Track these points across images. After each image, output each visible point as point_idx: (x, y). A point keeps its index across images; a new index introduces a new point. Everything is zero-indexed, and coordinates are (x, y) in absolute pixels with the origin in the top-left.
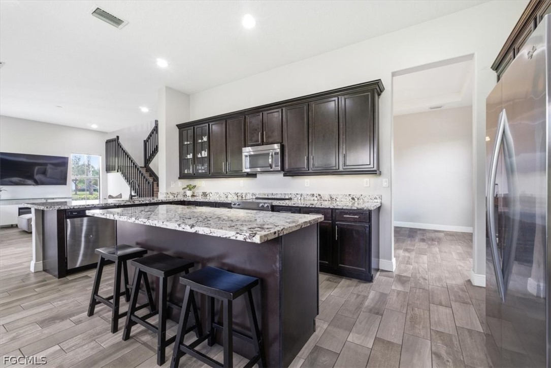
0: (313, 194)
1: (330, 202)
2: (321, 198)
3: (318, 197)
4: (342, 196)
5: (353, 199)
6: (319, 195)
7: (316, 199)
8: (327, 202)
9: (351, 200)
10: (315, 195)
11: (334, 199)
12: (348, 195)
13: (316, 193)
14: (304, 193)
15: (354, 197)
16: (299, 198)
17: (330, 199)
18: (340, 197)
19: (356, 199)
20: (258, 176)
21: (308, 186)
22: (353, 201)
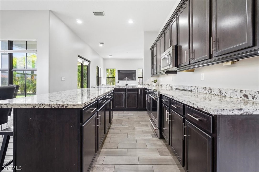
0: (206, 87)
1: (219, 97)
2: (212, 92)
3: (209, 90)
4: (232, 91)
5: (246, 96)
6: (210, 89)
7: (208, 93)
8: (217, 96)
9: (243, 97)
10: (207, 89)
11: (223, 95)
12: (239, 91)
13: (208, 86)
14: (200, 86)
15: (246, 93)
16: (197, 91)
17: (219, 94)
18: (229, 92)
19: (250, 97)
20: (178, 72)
21: (203, 79)
22: (246, 99)
